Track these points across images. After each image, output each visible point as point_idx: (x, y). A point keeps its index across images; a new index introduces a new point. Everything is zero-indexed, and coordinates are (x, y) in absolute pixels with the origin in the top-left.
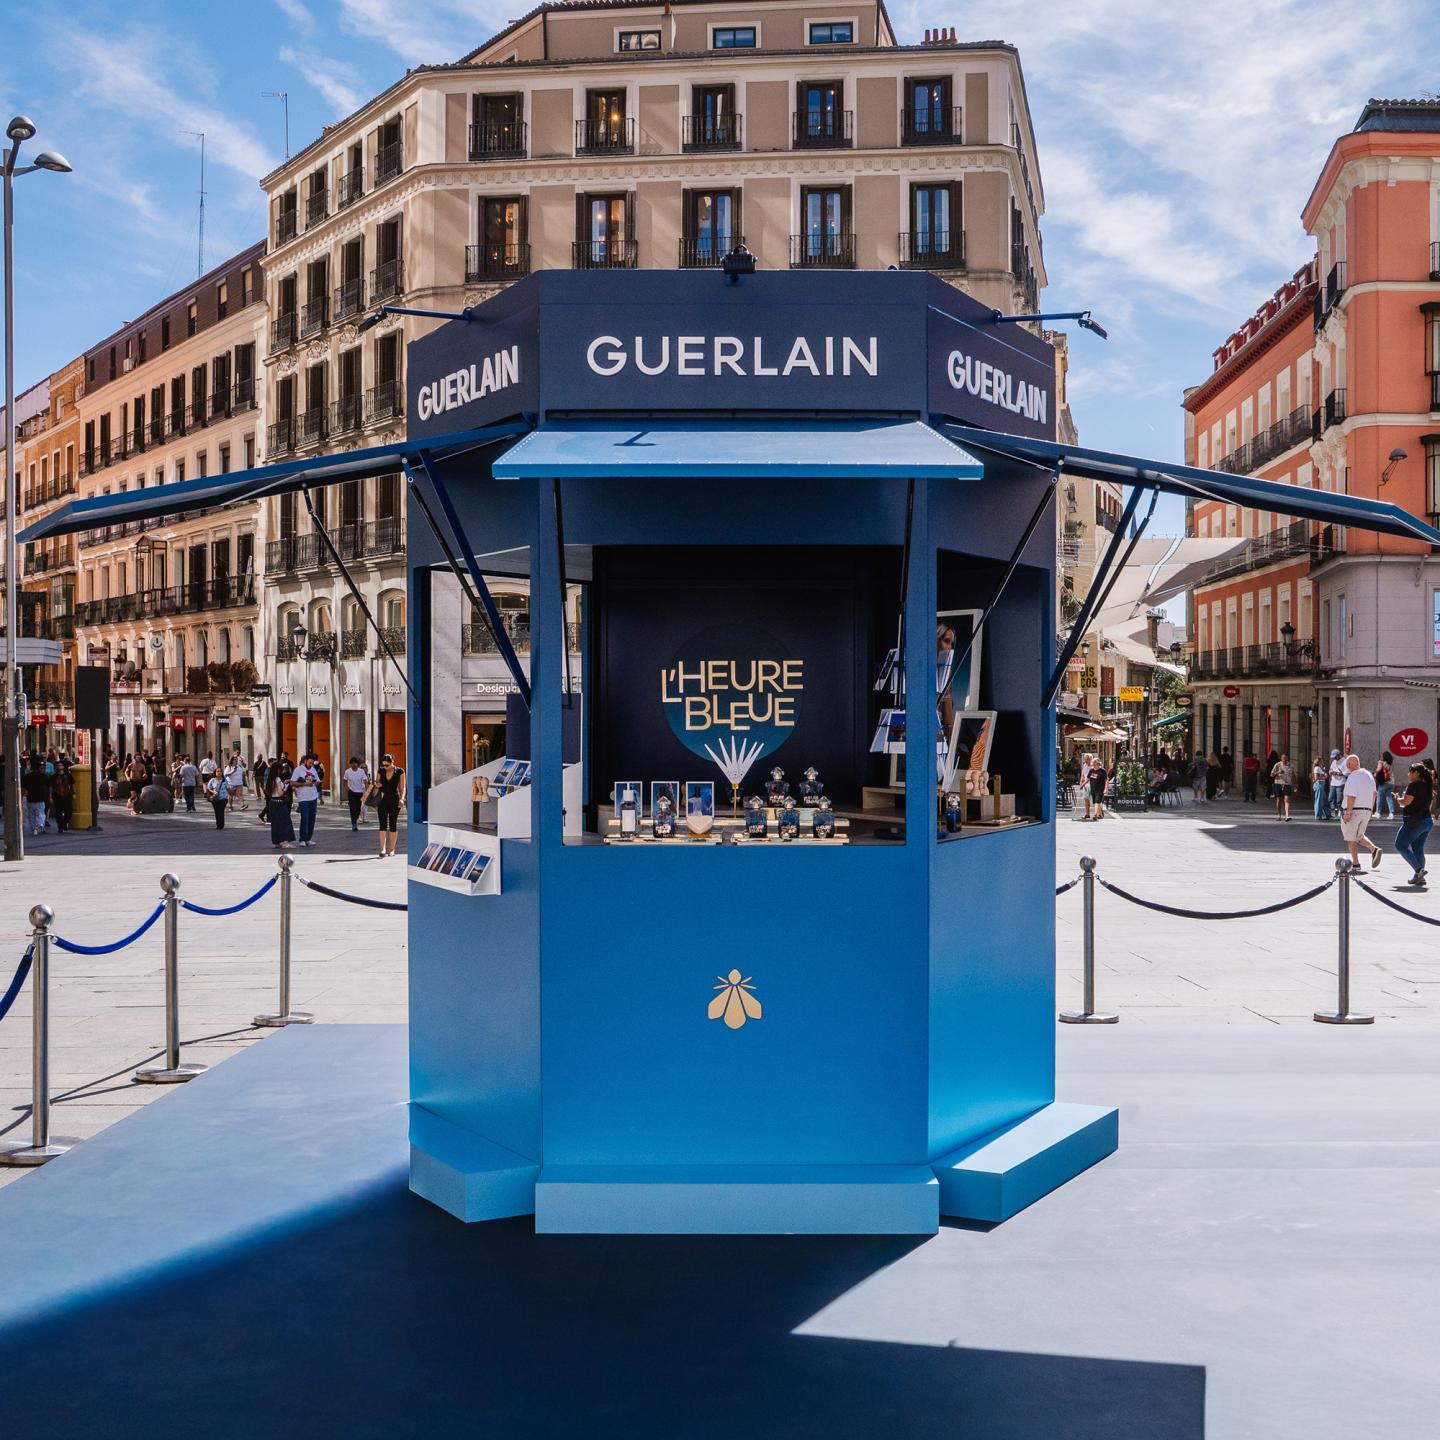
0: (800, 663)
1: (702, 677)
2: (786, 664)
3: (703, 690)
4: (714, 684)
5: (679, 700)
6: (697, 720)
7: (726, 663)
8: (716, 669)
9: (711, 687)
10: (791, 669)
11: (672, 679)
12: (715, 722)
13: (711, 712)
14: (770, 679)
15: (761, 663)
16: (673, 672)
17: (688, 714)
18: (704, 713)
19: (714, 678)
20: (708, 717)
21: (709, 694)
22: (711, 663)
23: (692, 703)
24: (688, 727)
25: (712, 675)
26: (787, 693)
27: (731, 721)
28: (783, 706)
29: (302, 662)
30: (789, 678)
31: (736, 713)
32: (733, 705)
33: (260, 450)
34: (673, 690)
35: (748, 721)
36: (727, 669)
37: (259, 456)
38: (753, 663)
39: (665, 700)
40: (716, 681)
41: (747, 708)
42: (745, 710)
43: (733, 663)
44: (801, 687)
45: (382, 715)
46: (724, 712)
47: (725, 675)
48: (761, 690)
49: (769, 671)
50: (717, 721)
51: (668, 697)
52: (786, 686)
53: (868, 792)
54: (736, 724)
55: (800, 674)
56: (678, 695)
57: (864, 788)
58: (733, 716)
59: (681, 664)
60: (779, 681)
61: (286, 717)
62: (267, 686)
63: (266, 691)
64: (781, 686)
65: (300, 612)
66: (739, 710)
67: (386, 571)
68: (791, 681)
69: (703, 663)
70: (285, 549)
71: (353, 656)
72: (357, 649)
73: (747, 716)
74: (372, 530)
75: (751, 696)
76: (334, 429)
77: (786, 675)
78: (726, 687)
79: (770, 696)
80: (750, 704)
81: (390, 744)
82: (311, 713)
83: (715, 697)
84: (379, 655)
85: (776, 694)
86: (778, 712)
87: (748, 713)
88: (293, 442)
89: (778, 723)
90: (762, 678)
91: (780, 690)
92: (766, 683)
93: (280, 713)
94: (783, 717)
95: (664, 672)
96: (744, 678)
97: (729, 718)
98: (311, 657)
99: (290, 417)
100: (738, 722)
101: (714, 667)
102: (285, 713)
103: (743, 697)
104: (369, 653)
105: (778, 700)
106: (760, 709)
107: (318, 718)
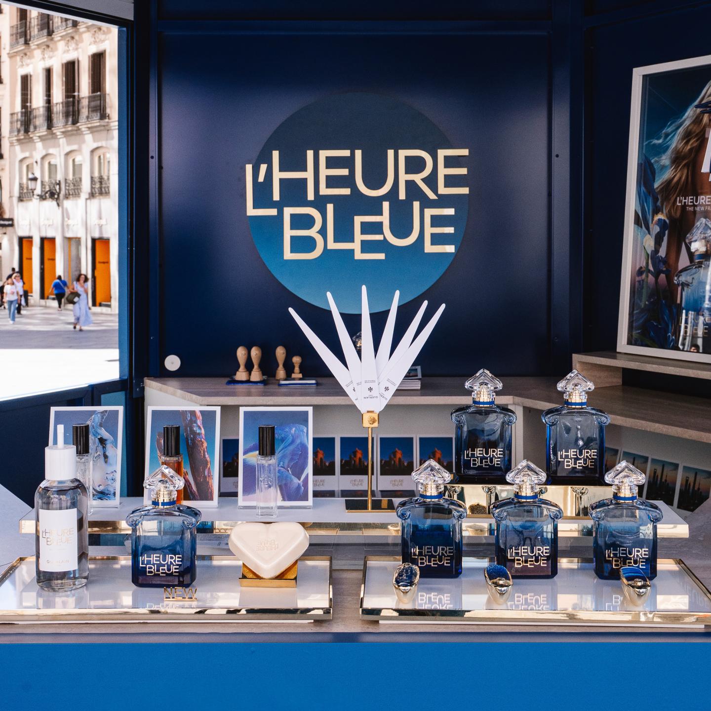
0: (465, 152)
1: (309, 175)
2: (442, 153)
3: (311, 196)
4: (328, 186)
5: (273, 212)
6: (301, 244)
7: (346, 153)
8: (332, 163)
9: (324, 191)
10: (450, 162)
11: (261, 179)
12: (329, 248)
13: (323, 232)
14: (418, 178)
15: (403, 153)
16: (263, 168)
17: (288, 233)
18: (313, 232)
19: (328, 177)
20: (319, 239)
21: (320, 203)
22: (324, 154)
23: (293, 216)
24: (288, 255)
25: (324, 172)
26: (444, 201)
27: (356, 246)
28: (437, 221)
29: (35, 201)
30: (447, 177)
31: (363, 232)
32: (358, 220)
33: (5, 45)
34: (263, 195)
35: (383, 246)
36: (348, 163)
37: (4, 49)
38: (391, 153)
39: (251, 211)
40: (332, 182)
41: (381, 224)
42: (377, 228)
43: (358, 154)
44: (465, 191)
45: (94, 241)
46: (344, 232)
47: (345, 172)
48: (402, 196)
49: (415, 165)
50: (332, 245)
51: (255, 206)
52: (442, 190)
53: (583, 363)
54: (363, 251)
55: (463, 171)
56: (271, 204)
57: (575, 357)
58: (359, 237)
59: (276, 154)
60: (431, 181)
61: (24, 242)
62: (12, 220)
63: (10, 222)
64: (434, 189)
65: (35, 164)
66: (367, 228)
67: (96, 133)
68: (451, 181)
69: (310, 154)
70: (24, 118)
71: (73, 197)
72: (74, 191)
73: (379, 237)
74: (85, 103)
75: (386, 205)
76: (58, 27)
77: (442, 171)
78: (346, 191)
79: (416, 205)
80: (385, 219)
81: (100, 262)
82: (43, 240)
83: (330, 208)
84: (92, 195)
85: (426, 203)
86: (429, 230)
87: (382, 233)
88: (28, 37)
89: (429, 248)
90: (403, 177)
91: (432, 196)
92: (410, 184)
93: (21, 240)
94: (437, 239)
95: (249, 168)
96: (375, 177)
97: (353, 241)
98: (42, 198)
99: (26, 19)
100: (366, 247)
101: (328, 159)
102: (24, 240)
103: (374, 207)
104: (84, 194)
105: (429, 212)
106: (401, 226)
107: (47, 243)
